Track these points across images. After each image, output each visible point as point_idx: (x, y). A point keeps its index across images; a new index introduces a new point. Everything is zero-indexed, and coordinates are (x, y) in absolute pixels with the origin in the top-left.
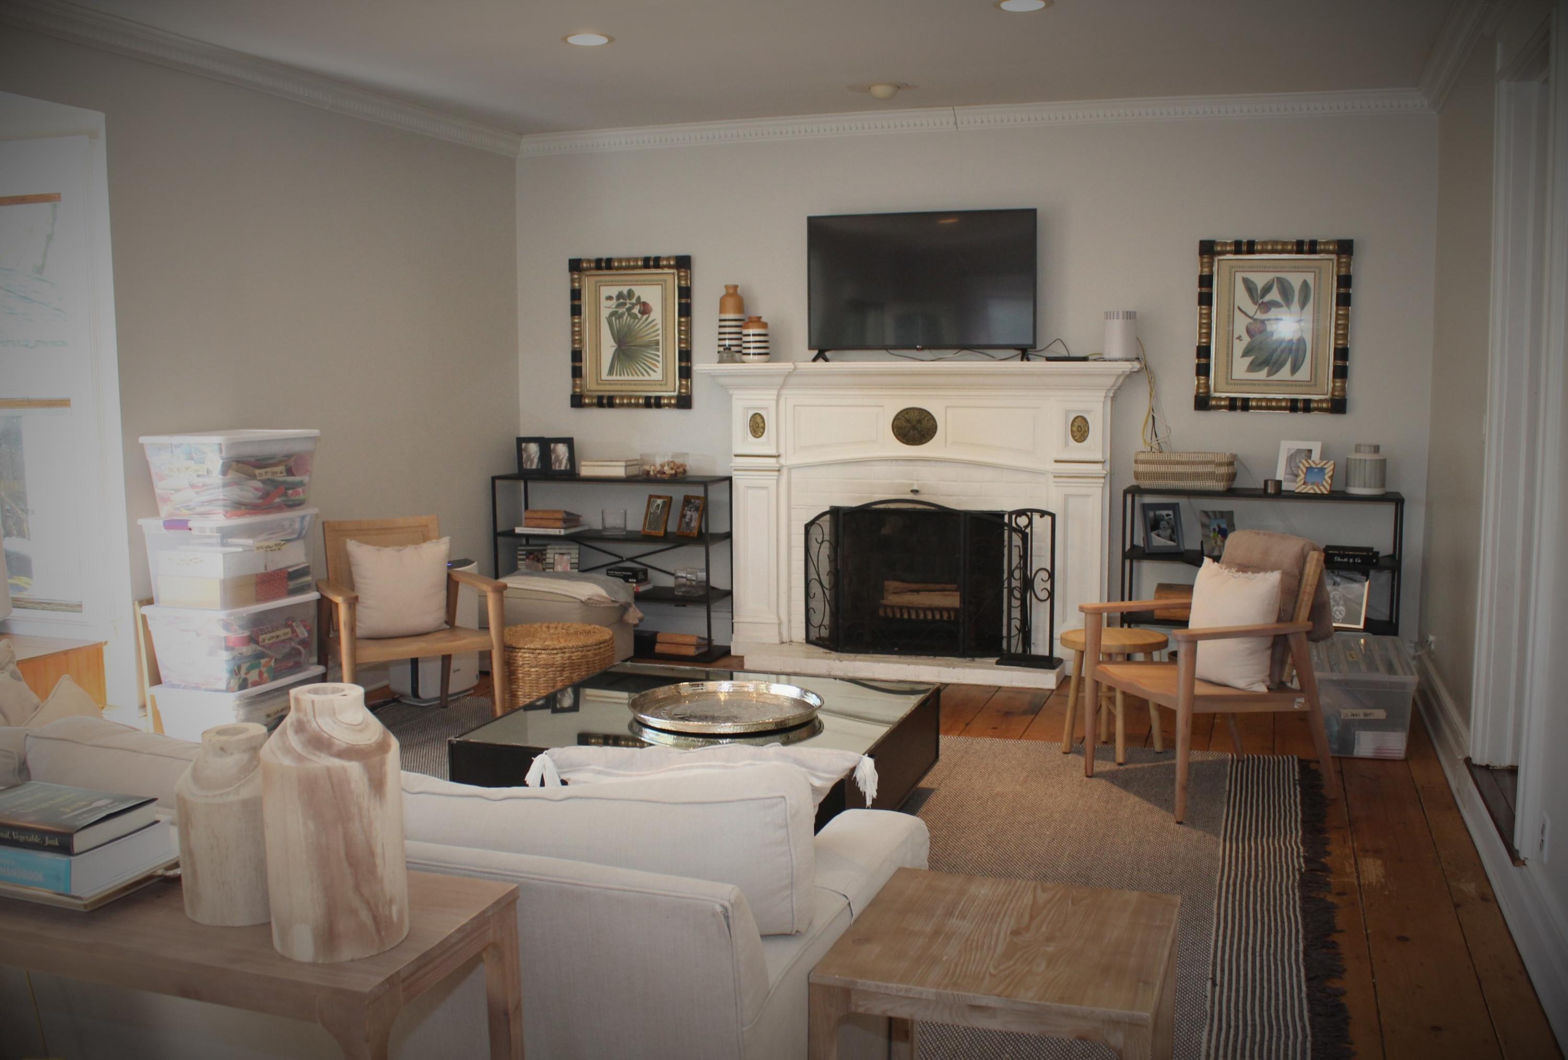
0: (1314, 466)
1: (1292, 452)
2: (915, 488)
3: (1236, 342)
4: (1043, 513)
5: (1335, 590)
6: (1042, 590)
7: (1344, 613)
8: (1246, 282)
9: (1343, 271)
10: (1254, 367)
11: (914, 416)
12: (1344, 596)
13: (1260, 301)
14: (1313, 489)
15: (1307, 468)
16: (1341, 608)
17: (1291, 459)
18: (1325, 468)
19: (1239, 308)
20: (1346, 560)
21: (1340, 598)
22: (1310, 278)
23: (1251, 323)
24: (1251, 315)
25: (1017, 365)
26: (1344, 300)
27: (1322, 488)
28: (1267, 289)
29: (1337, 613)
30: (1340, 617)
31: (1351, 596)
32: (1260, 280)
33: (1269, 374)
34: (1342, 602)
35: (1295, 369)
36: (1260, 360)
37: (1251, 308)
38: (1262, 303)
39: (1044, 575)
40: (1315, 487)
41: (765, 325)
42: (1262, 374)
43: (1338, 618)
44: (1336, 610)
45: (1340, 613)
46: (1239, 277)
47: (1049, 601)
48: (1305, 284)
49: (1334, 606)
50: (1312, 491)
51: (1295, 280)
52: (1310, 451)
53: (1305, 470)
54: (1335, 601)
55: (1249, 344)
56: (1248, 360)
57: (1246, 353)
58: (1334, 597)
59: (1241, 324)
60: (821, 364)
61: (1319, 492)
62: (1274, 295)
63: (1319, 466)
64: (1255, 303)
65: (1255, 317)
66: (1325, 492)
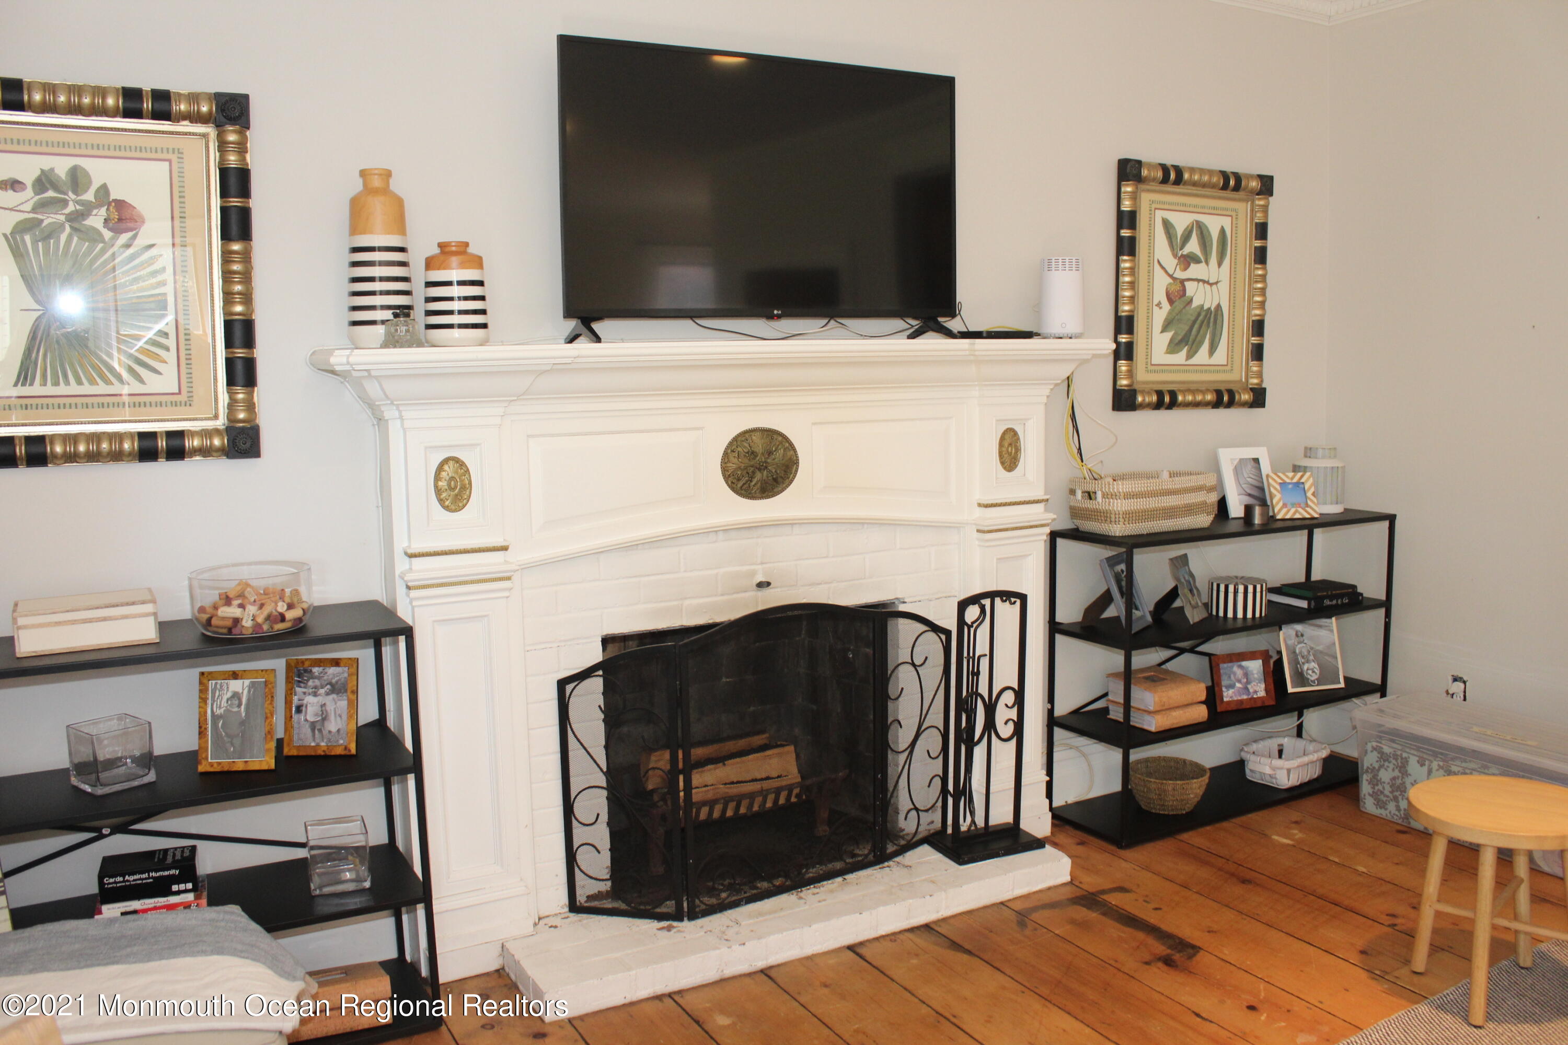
0: (1288, 481)
1: (1235, 463)
2: (760, 578)
3: (1156, 309)
4: (1006, 596)
5: (1299, 643)
6: (1006, 723)
7: (1318, 672)
8: (1167, 225)
9: (1259, 218)
10: (1174, 347)
11: (759, 444)
12: (1312, 648)
13: (1180, 253)
14: (1300, 513)
15: (1280, 484)
16: (1313, 665)
17: (1237, 471)
18: (1303, 483)
19: (1159, 261)
20: (1334, 602)
21: (1309, 652)
22: (1226, 222)
23: (1170, 284)
24: (1171, 273)
25: (901, 346)
26: (1261, 256)
27: (1308, 509)
28: (1186, 238)
29: (1310, 672)
30: (1314, 677)
31: (1320, 648)
32: (1181, 222)
33: (1189, 356)
34: (1311, 658)
35: (1212, 349)
36: (1180, 337)
37: (1171, 263)
38: (1182, 256)
39: (1009, 697)
40: (1300, 510)
41: (478, 262)
42: (1180, 357)
43: (1312, 679)
44: (1308, 669)
45: (1313, 672)
46: (1159, 215)
47: (1015, 740)
48: (1223, 231)
49: (1303, 663)
50: (1297, 516)
51: (1214, 225)
52: (1256, 461)
53: (1278, 487)
54: (1303, 657)
55: (1170, 313)
56: (1168, 335)
57: (1164, 330)
58: (1301, 653)
59: (1161, 283)
60: (584, 346)
61: (1308, 516)
62: (1193, 246)
63: (1295, 480)
64: (1175, 256)
65: (1174, 276)
66: (1316, 516)
